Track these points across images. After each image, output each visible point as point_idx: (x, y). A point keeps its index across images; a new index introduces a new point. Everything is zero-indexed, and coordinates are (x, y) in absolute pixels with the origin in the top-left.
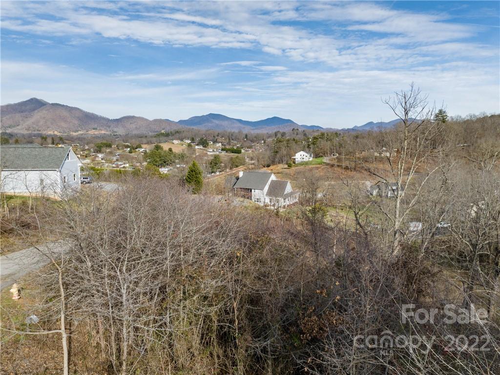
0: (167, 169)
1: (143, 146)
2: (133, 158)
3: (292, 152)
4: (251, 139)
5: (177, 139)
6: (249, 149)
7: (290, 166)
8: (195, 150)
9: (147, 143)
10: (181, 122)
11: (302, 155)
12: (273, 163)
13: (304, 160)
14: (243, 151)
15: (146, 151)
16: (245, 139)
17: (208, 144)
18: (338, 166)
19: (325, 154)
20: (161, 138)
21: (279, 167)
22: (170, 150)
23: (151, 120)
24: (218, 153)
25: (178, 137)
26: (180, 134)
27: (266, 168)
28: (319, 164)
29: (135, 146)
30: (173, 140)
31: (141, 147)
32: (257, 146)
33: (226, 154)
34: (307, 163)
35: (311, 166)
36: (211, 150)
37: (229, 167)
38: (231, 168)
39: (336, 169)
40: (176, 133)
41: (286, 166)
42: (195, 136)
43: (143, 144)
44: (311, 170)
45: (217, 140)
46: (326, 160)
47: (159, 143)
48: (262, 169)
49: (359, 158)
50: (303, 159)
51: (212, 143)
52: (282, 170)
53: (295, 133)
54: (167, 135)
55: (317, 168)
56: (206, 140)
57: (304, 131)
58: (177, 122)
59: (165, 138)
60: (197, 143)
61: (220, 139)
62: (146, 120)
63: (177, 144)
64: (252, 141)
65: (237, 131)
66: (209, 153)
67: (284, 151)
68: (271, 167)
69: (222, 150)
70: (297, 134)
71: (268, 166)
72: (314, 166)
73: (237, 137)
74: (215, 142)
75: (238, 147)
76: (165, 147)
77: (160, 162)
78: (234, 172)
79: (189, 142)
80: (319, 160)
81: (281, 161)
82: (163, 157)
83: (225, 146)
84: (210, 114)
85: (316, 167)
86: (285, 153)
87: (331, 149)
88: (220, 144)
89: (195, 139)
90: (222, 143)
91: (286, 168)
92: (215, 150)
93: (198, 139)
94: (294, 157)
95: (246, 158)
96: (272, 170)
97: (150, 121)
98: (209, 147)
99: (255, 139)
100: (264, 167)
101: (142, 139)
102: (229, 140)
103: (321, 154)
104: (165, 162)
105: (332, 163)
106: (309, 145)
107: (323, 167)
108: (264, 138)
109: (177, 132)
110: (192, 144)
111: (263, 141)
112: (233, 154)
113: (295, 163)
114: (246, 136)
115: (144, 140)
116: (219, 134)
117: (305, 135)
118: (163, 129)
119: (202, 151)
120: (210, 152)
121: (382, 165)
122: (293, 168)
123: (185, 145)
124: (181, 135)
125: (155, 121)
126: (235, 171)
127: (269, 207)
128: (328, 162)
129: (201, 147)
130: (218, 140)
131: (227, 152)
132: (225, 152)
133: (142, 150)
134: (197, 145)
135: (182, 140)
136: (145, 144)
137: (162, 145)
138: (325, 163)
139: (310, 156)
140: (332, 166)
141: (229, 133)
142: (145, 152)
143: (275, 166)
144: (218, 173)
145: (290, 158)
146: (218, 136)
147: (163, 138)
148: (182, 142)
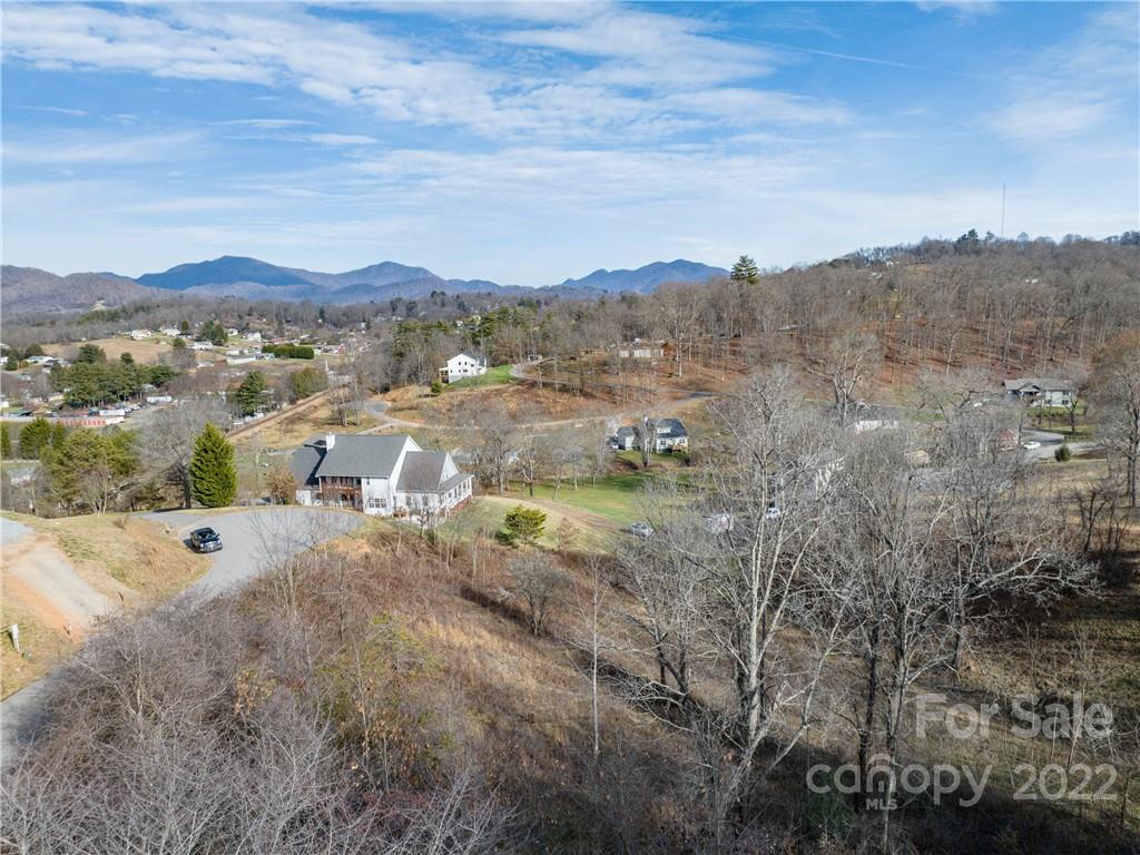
0: (122, 412)
1: (49, 349)
2: (20, 383)
3: (438, 355)
4: (335, 319)
5: (142, 328)
6: (332, 347)
7: (436, 390)
8: (192, 354)
9: (59, 340)
10: (147, 280)
11: (463, 364)
12: (396, 383)
13: (469, 374)
14: (317, 352)
15: (56, 362)
16: (320, 321)
17: (225, 337)
18: (544, 385)
19: (512, 357)
20: (96, 326)
21: (410, 395)
22: (127, 359)
23: (63, 275)
24: (254, 359)
25: (142, 321)
26: (148, 314)
27: (380, 396)
28: (503, 382)
29: (22, 350)
30: (130, 330)
31: (40, 353)
32: (352, 336)
33: (277, 360)
34: (475, 382)
35: (484, 389)
36: (236, 353)
37: (287, 398)
38: (293, 401)
39: (540, 393)
40: (137, 311)
41: (428, 390)
42: (190, 317)
43: (46, 343)
44: (486, 397)
45: (248, 324)
46: (516, 371)
47: (93, 339)
48: (372, 399)
49: (587, 364)
50: (466, 371)
51: (236, 333)
52: (419, 400)
53: (439, 302)
54: (113, 317)
55: (499, 393)
56: (219, 328)
57: (458, 297)
58: (136, 281)
59: (109, 325)
60: (194, 336)
61: (255, 324)
62: (49, 276)
63: (144, 340)
64: (337, 325)
65: (297, 301)
66: (230, 361)
67: (418, 354)
68: (393, 394)
69: (265, 350)
70: (443, 305)
71: (386, 390)
72: (493, 387)
73: (300, 317)
74: (244, 330)
75: (303, 342)
76: (112, 349)
77: (101, 393)
78: (299, 409)
79: (175, 332)
80: (500, 372)
81: (413, 377)
82: (108, 379)
83: (270, 338)
84: (225, 257)
85: (496, 390)
86: (421, 357)
87: (526, 345)
88: (258, 335)
89: (190, 326)
90: (261, 331)
91: (427, 396)
92: (246, 351)
93: (198, 326)
94: (445, 369)
95: (327, 369)
96: (394, 400)
97: (61, 279)
98: (229, 343)
99: (345, 318)
100: (375, 392)
101: (41, 328)
102: (280, 324)
103: (504, 357)
104: (114, 393)
105: (531, 377)
106: (474, 336)
107: (512, 389)
108: (366, 316)
109: (141, 308)
110: (184, 338)
111: (363, 325)
112: (292, 360)
113: (447, 382)
114: (322, 313)
115: (50, 333)
116: (251, 309)
117: (461, 306)
118: (99, 299)
119: (211, 354)
120: (234, 357)
121: (636, 379)
122: (444, 395)
123: (164, 343)
124: (152, 315)
125: (76, 277)
126: (303, 408)
127: (407, 518)
128: (522, 376)
129: (210, 345)
130: (251, 325)
131: (277, 356)
132: (272, 355)
133: (44, 360)
134: (198, 340)
135: (155, 329)
136: (52, 343)
137: (100, 344)
138: (516, 379)
139: (482, 364)
140: (533, 384)
141: (279, 306)
142: (55, 368)
143: (401, 390)
144: (260, 416)
145: (436, 370)
146: (249, 315)
147: (100, 327)
148: (156, 335)
